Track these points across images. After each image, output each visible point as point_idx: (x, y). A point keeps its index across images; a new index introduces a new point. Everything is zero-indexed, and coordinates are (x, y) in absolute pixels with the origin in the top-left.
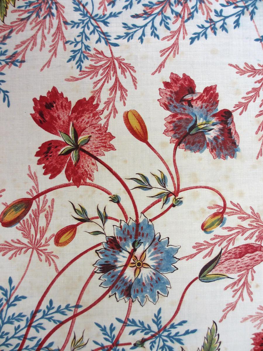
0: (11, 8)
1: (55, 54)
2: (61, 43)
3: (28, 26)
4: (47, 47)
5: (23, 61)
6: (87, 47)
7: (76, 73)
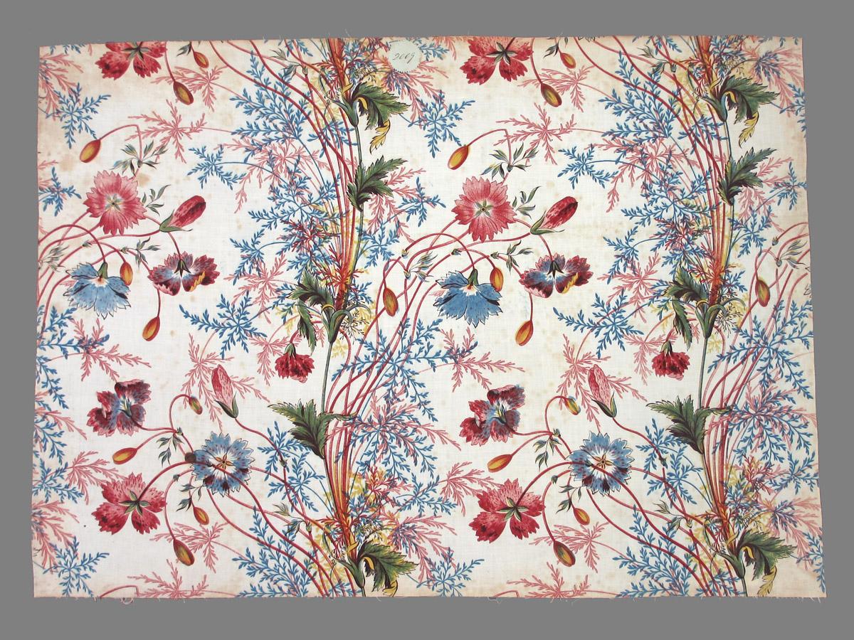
0: (407, 559)
1: (443, 524)
2: (436, 520)
3: (422, 545)
4: (439, 530)
5: (449, 549)
6: (439, 500)
7: (459, 508)
